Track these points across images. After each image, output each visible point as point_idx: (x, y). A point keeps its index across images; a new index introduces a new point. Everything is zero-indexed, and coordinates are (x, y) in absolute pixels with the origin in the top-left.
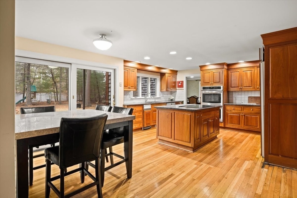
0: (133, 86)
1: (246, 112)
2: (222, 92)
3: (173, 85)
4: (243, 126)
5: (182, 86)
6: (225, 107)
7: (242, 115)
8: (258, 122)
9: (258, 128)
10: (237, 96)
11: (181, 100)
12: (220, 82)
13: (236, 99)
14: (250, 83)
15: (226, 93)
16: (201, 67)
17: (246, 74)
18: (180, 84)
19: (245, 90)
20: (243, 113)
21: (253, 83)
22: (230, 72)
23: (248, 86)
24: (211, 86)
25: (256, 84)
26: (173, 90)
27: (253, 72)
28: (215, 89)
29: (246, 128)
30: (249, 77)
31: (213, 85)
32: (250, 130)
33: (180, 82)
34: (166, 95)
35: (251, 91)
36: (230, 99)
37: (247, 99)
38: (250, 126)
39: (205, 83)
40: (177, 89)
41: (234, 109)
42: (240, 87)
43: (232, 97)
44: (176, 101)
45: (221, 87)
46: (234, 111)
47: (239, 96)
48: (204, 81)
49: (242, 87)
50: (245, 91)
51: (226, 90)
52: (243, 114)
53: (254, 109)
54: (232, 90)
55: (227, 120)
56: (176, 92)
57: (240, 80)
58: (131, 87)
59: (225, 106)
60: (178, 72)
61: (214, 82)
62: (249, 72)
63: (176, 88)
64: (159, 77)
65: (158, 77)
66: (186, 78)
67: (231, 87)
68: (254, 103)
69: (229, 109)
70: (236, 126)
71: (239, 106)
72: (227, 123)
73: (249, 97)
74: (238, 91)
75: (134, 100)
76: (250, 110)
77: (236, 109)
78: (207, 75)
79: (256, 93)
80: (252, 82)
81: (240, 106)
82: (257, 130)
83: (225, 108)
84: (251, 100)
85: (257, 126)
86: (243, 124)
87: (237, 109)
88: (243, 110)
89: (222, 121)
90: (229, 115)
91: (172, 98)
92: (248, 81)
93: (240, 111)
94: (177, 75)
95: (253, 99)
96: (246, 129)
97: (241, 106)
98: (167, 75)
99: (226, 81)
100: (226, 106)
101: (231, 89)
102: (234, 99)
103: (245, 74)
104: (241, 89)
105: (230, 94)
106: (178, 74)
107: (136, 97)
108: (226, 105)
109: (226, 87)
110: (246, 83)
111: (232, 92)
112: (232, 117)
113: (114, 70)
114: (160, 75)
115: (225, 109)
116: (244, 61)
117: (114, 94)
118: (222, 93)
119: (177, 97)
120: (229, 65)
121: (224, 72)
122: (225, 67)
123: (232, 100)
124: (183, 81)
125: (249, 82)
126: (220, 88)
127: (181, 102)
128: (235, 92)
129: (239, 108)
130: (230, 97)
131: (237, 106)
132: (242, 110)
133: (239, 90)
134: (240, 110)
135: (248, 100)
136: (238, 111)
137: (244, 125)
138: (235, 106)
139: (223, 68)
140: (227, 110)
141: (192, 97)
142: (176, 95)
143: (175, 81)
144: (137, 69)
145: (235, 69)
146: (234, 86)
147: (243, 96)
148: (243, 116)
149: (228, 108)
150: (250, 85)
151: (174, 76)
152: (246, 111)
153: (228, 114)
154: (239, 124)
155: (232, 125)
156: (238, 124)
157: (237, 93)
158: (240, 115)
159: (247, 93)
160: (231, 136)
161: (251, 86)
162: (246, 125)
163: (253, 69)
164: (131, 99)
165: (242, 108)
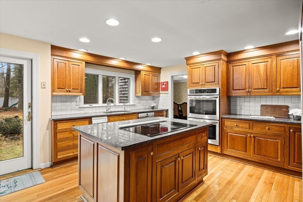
0: (77, 88)
1: (258, 133)
2: (217, 97)
3: (156, 87)
4: (251, 155)
5: (166, 89)
6: (223, 121)
7: (250, 136)
8: (279, 151)
9: (278, 161)
10: (243, 103)
11: (166, 108)
12: (214, 82)
13: (241, 109)
14: (264, 82)
15: (225, 99)
16: (188, 59)
17: (258, 68)
18: (164, 86)
19: (254, 94)
20: (251, 133)
21: (270, 82)
22: (231, 66)
23: (260, 88)
24: (202, 88)
25: (274, 83)
26: (155, 94)
27: (269, 63)
28: (207, 93)
29: (256, 158)
30: (262, 73)
31: (204, 87)
32: (264, 162)
33: (164, 82)
34: (145, 101)
35: (266, 96)
36: (232, 108)
37: (259, 108)
38: (265, 156)
39: (193, 83)
40: (161, 92)
41: (237, 125)
42: (247, 90)
43: (236, 106)
44: (159, 109)
45: (216, 89)
46: (237, 129)
47: (246, 104)
48: (192, 80)
49: (250, 90)
50: (255, 96)
51: (225, 94)
52: (252, 136)
53: (272, 127)
54: (234, 95)
55: (225, 143)
56: (160, 96)
57: (247, 77)
58: (73, 89)
59: (223, 119)
60: (161, 70)
61: (206, 81)
62: (262, 65)
63: (159, 91)
64: (133, 77)
65: (131, 76)
66: (172, 77)
67: (233, 90)
68: (271, 116)
69: (229, 125)
70: (241, 154)
71: (245, 121)
72: (226, 147)
73: (262, 106)
74: (244, 97)
75: (85, 109)
76: (265, 128)
77: (240, 125)
78: (196, 72)
79: (273, 98)
80: (268, 82)
81: (247, 122)
82: (278, 164)
83: (223, 123)
84: (266, 110)
85: (277, 158)
86: (252, 151)
87: (242, 125)
88: (253, 129)
89: (218, 145)
90: (228, 135)
91: (152, 106)
92: (260, 80)
93: (247, 130)
94: (160, 73)
95: (269, 109)
96: (257, 161)
97: (249, 122)
98: (143, 74)
99: (226, 81)
100: (225, 120)
101: (234, 93)
102: (238, 108)
103: (255, 69)
104: (249, 94)
105: (232, 100)
106: (162, 71)
107: (91, 104)
108: (225, 118)
109: (226, 90)
110: (258, 83)
111: (236, 97)
112: (233, 138)
113: (31, 61)
114: (134, 73)
115: (223, 125)
116: (253, 47)
117: (30, 102)
118: (218, 100)
119: (160, 104)
120: (229, 55)
121: (222, 66)
122: (223, 57)
123: (236, 110)
124: (168, 82)
125: (262, 81)
126: (214, 91)
127: (165, 111)
128: (240, 97)
129: (245, 125)
130: (231, 104)
131: (243, 121)
132: (251, 128)
133: (245, 94)
134: (246, 128)
135: (261, 110)
136: (244, 130)
137: (255, 154)
138: (238, 121)
139: (220, 59)
140: (226, 127)
141: (184, 104)
142: (160, 100)
143: (156, 82)
144: (86, 63)
145: (239, 60)
146: (238, 89)
147: (252, 104)
148: (253, 139)
149: (227, 123)
150: (264, 86)
151: (155, 75)
152: (257, 130)
153: (227, 133)
154: (246, 151)
155: (234, 152)
156: (243, 151)
157: (242, 99)
158: (247, 135)
159: (259, 99)
160: (229, 178)
161: (266, 88)
162: (257, 154)
163: (269, 60)
164: (80, 108)
165: (251, 124)
